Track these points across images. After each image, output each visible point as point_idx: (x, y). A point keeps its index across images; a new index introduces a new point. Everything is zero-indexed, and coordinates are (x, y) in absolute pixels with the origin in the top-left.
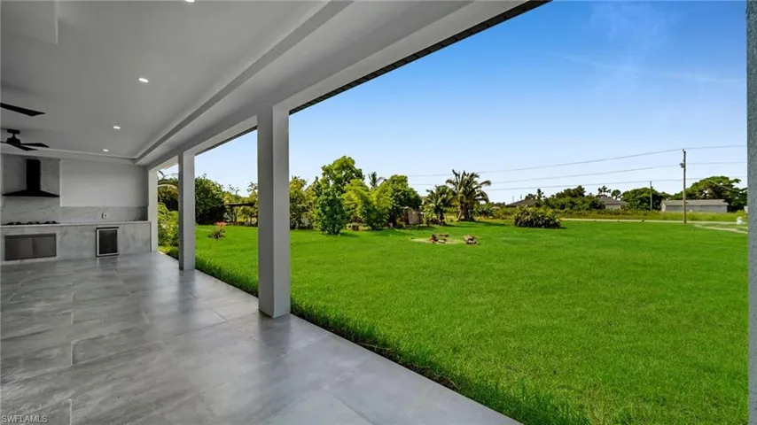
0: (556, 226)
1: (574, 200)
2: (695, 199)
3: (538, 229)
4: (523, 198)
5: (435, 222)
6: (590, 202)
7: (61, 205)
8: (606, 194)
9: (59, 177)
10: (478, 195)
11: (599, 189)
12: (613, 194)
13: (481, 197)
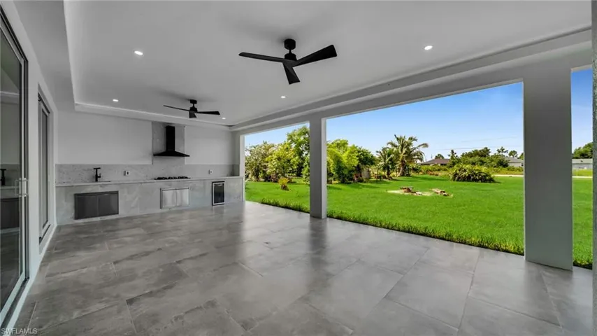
0: (491, 180)
1: (483, 159)
2: (588, 158)
3: (474, 183)
4: (434, 158)
5: (385, 177)
6: (497, 161)
7: (186, 163)
8: (504, 154)
9: (184, 140)
10: (415, 155)
11: (498, 150)
12: (511, 154)
13: (416, 157)
